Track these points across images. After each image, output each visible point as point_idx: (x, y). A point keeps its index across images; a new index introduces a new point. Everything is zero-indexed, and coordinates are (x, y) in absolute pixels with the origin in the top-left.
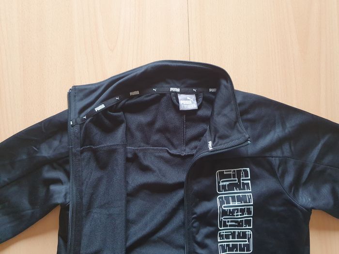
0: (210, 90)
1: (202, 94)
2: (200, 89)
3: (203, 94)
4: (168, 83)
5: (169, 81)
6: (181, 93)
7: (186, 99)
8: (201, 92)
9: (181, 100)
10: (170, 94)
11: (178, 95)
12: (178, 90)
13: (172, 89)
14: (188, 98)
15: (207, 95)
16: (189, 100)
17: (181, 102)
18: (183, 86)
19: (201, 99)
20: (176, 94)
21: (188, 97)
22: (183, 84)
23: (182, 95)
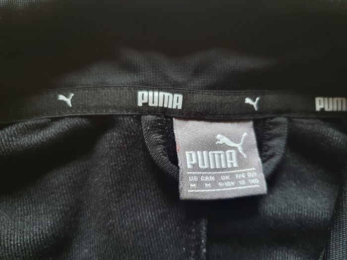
0: (320, 104)
1: (283, 119)
2: (274, 99)
3: (290, 120)
4: (130, 68)
5: (135, 57)
6: (189, 114)
7: (211, 145)
8: (279, 113)
9: (189, 148)
10: (138, 119)
11: (176, 122)
12: (174, 101)
13: (147, 97)
14: (223, 139)
15: (306, 125)
16: (224, 147)
17: (188, 159)
18: (197, 82)
19: (278, 145)
20: (166, 116)
21: (222, 132)
22: (198, 71)
23: (192, 124)
